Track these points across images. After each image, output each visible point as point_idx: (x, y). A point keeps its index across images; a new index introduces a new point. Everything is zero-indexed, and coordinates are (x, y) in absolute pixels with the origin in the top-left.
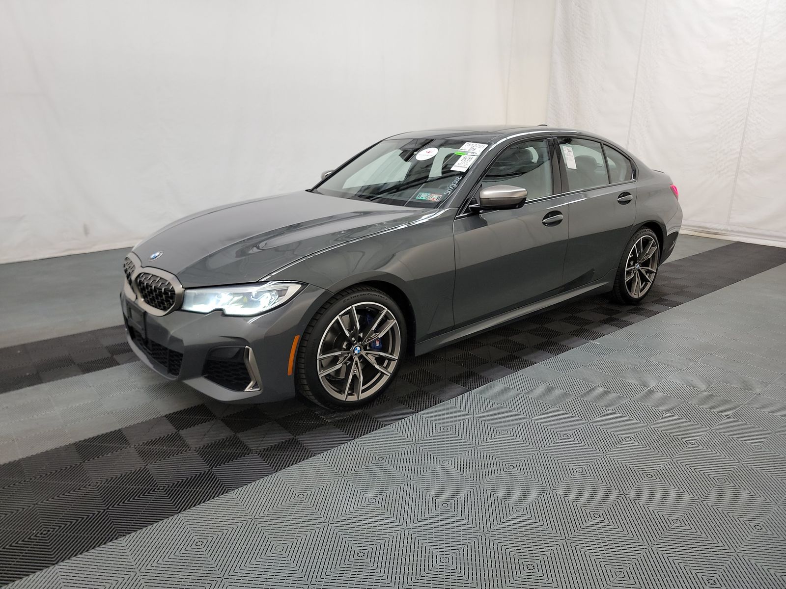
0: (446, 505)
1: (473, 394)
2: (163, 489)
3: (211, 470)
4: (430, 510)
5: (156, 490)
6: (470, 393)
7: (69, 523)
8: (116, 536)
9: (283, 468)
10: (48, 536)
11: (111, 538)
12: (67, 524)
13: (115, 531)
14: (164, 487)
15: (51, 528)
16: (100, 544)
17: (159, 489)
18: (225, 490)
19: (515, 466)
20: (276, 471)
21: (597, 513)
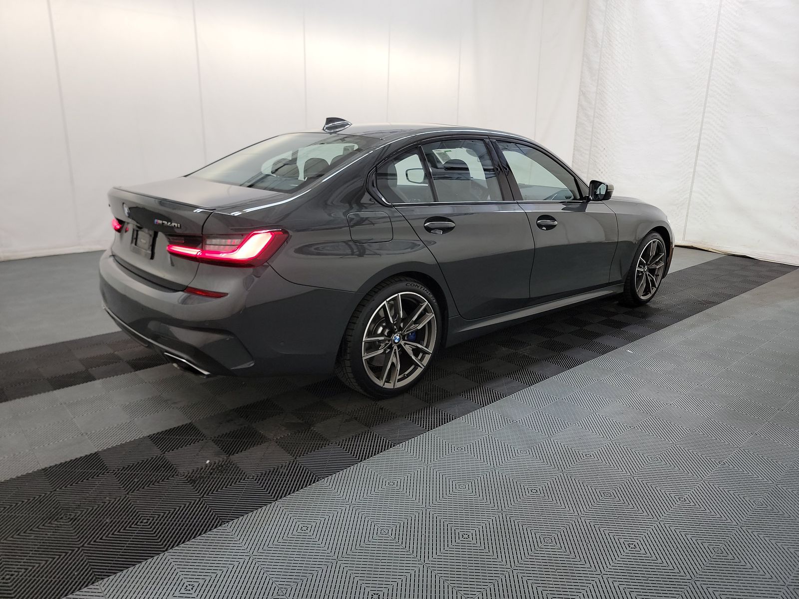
0: (467, 536)
1: (486, 410)
2: (147, 522)
3: (202, 499)
4: (450, 542)
5: (138, 524)
6: (483, 409)
7: (51, 559)
8: (93, 580)
9: (283, 496)
10: (11, 582)
11: (86, 583)
12: (54, 558)
13: (91, 574)
14: (148, 520)
15: (15, 572)
16: (74, 591)
17: (142, 522)
18: (218, 522)
19: (538, 491)
20: (276, 500)
21: (632, 543)
